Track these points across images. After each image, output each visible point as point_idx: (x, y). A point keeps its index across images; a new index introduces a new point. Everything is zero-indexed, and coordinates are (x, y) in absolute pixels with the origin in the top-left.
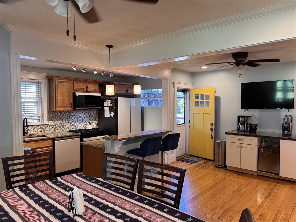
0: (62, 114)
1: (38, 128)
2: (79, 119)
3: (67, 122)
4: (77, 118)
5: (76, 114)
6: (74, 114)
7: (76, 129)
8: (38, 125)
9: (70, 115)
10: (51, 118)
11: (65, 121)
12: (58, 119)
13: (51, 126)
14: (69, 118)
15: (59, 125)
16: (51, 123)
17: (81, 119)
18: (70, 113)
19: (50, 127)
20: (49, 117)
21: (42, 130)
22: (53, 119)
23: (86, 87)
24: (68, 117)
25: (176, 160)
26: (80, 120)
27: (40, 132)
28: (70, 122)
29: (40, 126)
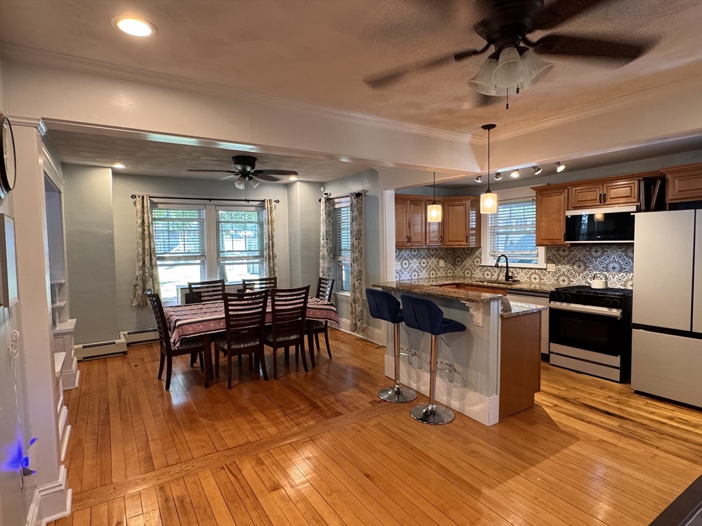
0: (572, 253)
1: (530, 272)
3: (582, 268)
4: (606, 262)
5: (605, 254)
6: (599, 254)
8: (531, 269)
9: (589, 256)
10: (551, 258)
11: (579, 266)
12: (565, 261)
13: (551, 273)
14: (586, 262)
15: (566, 273)
16: (552, 267)
17: (617, 265)
19: (549, 274)
21: (537, 277)
22: (555, 261)
24: (585, 260)
26: (614, 268)
27: (533, 280)
28: (589, 269)
29: (534, 271)
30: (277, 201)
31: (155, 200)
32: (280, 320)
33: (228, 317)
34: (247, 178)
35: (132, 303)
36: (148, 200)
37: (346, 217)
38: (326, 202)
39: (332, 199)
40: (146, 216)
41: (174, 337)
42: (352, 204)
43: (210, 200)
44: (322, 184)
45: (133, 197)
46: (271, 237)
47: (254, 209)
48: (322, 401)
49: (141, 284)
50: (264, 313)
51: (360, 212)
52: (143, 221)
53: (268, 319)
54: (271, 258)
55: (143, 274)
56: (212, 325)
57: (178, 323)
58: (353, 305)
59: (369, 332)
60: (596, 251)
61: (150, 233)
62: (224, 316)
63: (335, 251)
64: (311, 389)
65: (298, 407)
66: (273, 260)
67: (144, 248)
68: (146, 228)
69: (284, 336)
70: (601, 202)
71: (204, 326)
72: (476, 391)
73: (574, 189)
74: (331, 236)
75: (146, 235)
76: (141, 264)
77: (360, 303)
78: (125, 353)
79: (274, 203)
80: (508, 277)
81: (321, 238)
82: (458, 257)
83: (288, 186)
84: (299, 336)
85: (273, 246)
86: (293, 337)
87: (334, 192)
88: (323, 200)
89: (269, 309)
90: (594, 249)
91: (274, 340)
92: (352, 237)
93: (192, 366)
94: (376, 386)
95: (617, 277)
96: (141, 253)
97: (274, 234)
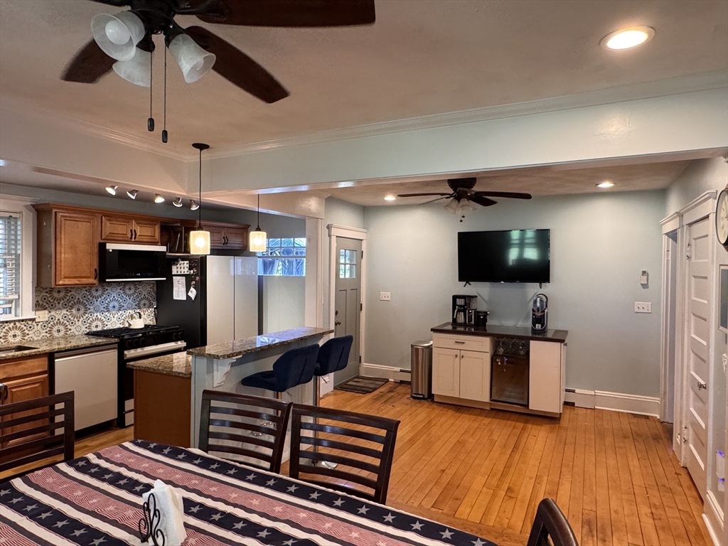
0: (69, 295)
1: (7, 328)
2: (111, 305)
3: (82, 311)
4: (107, 302)
5: (106, 293)
6: (99, 293)
7: (105, 329)
8: (7, 322)
9: (89, 297)
10: (41, 303)
11: (78, 310)
12: (61, 305)
13: (41, 323)
14: (87, 303)
15: (62, 321)
16: (43, 316)
17: (116, 304)
18: (89, 291)
19: (37, 325)
20: (37, 301)
21: (18, 332)
22: (47, 306)
23: (131, 231)
24: (85, 301)
25: (332, 389)
26: (114, 307)
27: (11, 339)
28: (89, 311)
29: (12, 324)
60: (97, 291)
95: (117, 315)
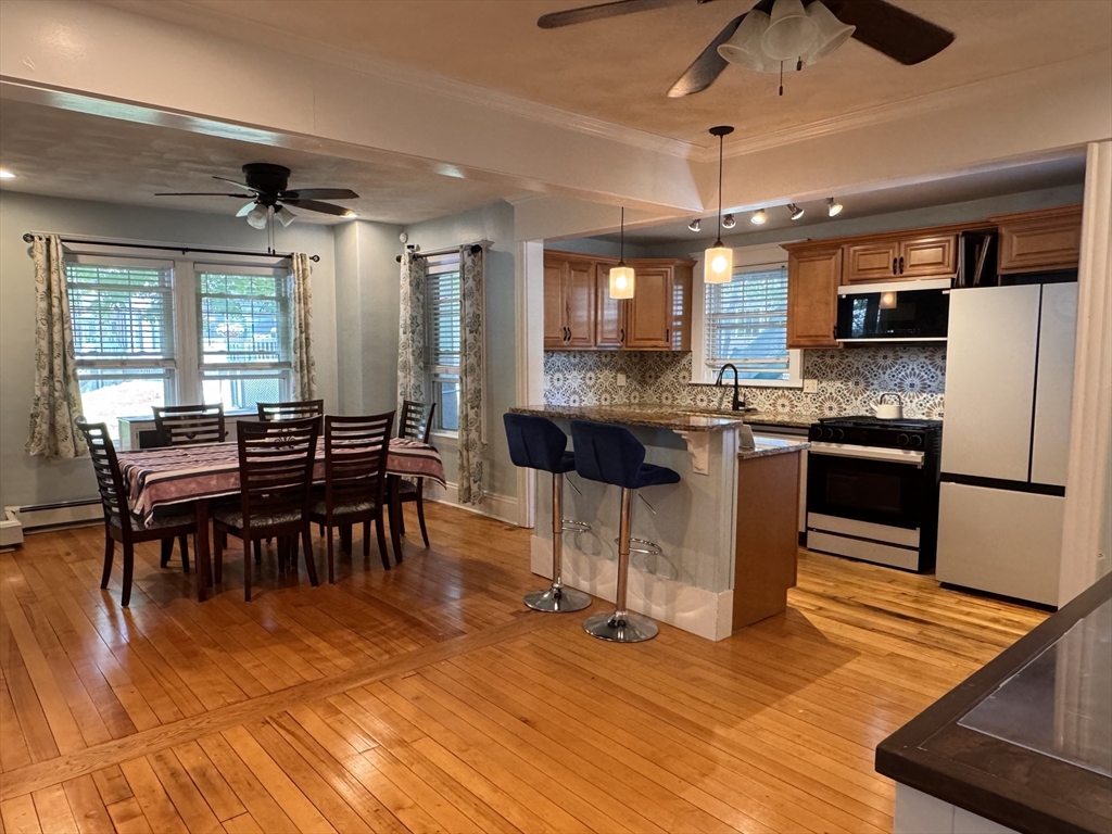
0: (845, 361)
2: (908, 381)
3: (862, 386)
4: (900, 376)
5: (899, 362)
6: (889, 361)
8: (776, 388)
9: (873, 367)
10: (811, 369)
12: (834, 375)
13: (810, 395)
14: (869, 375)
15: (835, 396)
16: (811, 385)
17: (917, 381)
18: (874, 357)
19: (806, 397)
20: (808, 368)
21: (786, 402)
22: (817, 374)
24: (866, 372)
26: (912, 385)
27: (780, 409)
28: (872, 387)
29: (781, 392)
30: (316, 259)
31: (72, 247)
32: (341, 475)
33: (245, 468)
34: (271, 208)
35: (28, 451)
36: (60, 247)
37: (450, 291)
38: (410, 262)
39: (422, 257)
40: (54, 277)
41: (139, 505)
42: (463, 267)
43: (185, 250)
44: (402, 228)
45: (29, 238)
46: (304, 328)
47: (270, 271)
48: (424, 615)
49: (47, 412)
50: (310, 460)
51: (479, 283)
52: (49, 288)
53: (319, 472)
54: (305, 366)
55: (51, 394)
56: (214, 482)
57: (148, 479)
58: (465, 453)
59: (494, 503)
60: (885, 357)
61: (62, 311)
62: (237, 465)
63: (428, 354)
64: (402, 597)
65: (383, 624)
66: (309, 372)
67: (51, 342)
68: (55, 302)
69: (345, 504)
70: (895, 272)
71: (198, 483)
72: (694, 584)
73: (852, 249)
74: (421, 327)
75: (55, 318)
76: (45, 373)
77: (477, 450)
78: (17, 547)
79: (309, 262)
80: (736, 404)
81: (401, 330)
82: (650, 368)
83: (335, 230)
84: (373, 505)
85: (308, 345)
86: (363, 507)
87: (425, 242)
88: (405, 258)
89: (320, 455)
90: (881, 354)
91: (330, 510)
92: (463, 328)
93: (163, 565)
94: (517, 588)
95: (916, 400)
96: (46, 352)
97: (311, 320)
